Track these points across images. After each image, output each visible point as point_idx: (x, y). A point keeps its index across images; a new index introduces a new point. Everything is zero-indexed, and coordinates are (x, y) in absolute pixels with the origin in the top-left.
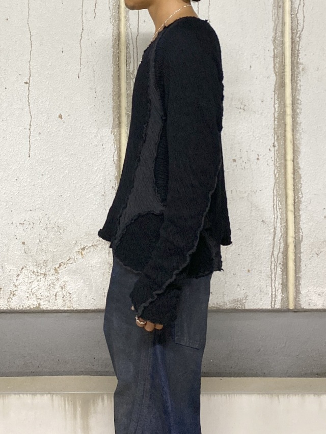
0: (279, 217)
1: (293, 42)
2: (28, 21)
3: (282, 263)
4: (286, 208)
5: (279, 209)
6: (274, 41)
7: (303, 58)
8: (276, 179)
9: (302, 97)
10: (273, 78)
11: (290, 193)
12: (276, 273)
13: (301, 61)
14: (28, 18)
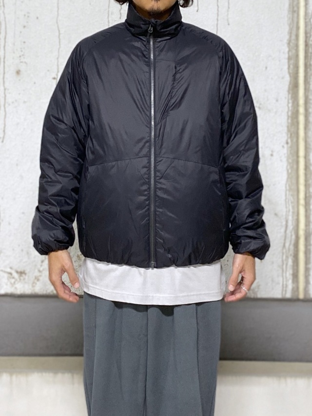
0: (291, 210)
1: (306, 45)
2: (57, 20)
3: (293, 255)
4: (298, 202)
5: (292, 203)
6: (289, 44)
8: (288, 174)
10: (287, 78)
11: (302, 188)
12: (287, 265)
14: (58, 17)
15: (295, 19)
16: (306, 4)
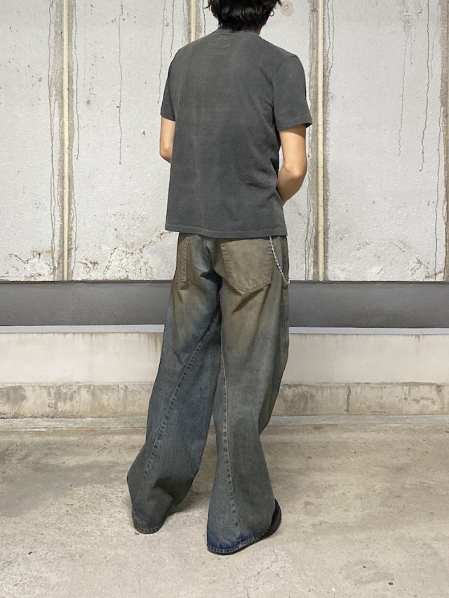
0: (312, 210)
1: (324, 77)
2: (119, 58)
3: (314, 246)
4: (318, 204)
5: (312, 204)
6: (310, 75)
7: (331, 89)
8: (310, 181)
9: (330, 118)
11: (321, 192)
12: (309, 254)
13: (330, 91)
15: (315, 56)
16: (324, 42)
